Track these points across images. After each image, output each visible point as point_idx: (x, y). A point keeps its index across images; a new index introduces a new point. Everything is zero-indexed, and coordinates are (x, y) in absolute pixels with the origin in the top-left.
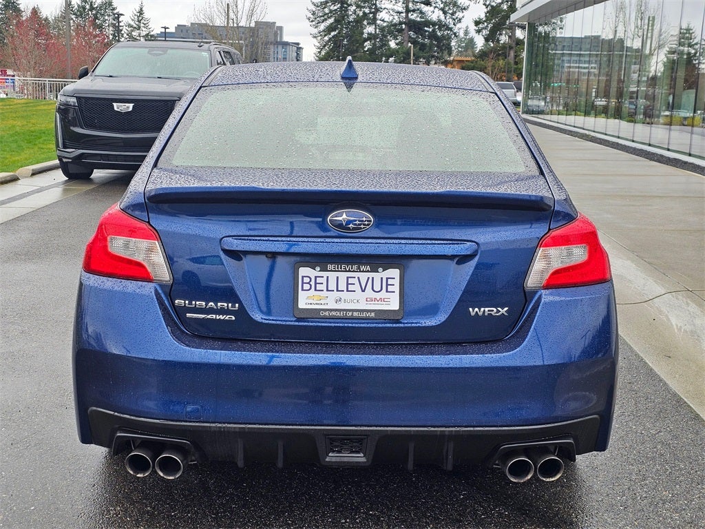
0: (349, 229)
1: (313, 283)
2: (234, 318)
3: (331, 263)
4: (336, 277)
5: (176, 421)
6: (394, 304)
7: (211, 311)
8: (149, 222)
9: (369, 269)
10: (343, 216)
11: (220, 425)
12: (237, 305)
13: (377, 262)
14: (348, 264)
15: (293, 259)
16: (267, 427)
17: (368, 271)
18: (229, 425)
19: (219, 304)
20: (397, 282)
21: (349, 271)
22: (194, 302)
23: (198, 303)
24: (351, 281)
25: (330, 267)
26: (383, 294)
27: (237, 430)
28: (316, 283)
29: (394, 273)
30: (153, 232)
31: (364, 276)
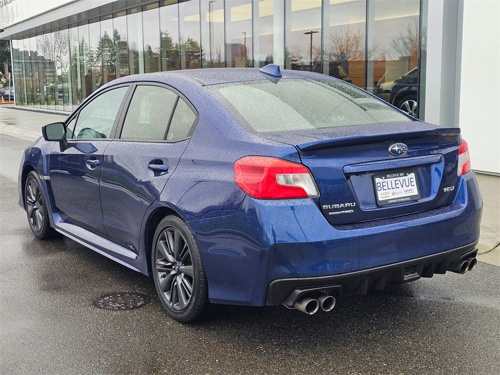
0: (398, 154)
1: (382, 186)
2: (353, 211)
3: (388, 174)
4: (390, 181)
5: (340, 274)
6: (415, 191)
7: (342, 209)
8: (302, 163)
9: (403, 175)
10: (396, 147)
11: (361, 271)
12: (355, 203)
13: (405, 170)
14: (395, 173)
15: (371, 174)
16: (381, 267)
17: (403, 176)
18: (365, 271)
19: (346, 204)
20: (414, 180)
21: (396, 177)
22: (333, 206)
23: (335, 205)
24: (397, 182)
25: (388, 176)
26: (410, 187)
27: (369, 272)
28: (383, 186)
29: (412, 175)
30: (306, 169)
31: (401, 179)
